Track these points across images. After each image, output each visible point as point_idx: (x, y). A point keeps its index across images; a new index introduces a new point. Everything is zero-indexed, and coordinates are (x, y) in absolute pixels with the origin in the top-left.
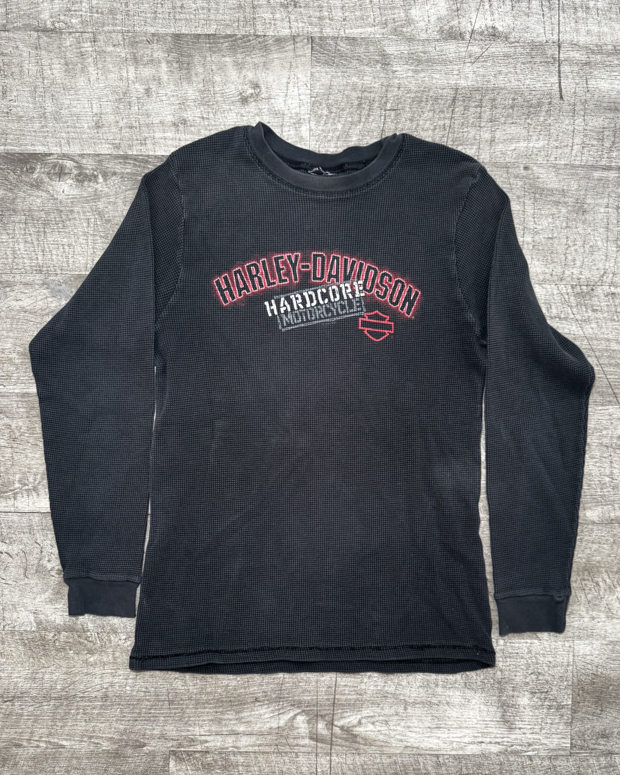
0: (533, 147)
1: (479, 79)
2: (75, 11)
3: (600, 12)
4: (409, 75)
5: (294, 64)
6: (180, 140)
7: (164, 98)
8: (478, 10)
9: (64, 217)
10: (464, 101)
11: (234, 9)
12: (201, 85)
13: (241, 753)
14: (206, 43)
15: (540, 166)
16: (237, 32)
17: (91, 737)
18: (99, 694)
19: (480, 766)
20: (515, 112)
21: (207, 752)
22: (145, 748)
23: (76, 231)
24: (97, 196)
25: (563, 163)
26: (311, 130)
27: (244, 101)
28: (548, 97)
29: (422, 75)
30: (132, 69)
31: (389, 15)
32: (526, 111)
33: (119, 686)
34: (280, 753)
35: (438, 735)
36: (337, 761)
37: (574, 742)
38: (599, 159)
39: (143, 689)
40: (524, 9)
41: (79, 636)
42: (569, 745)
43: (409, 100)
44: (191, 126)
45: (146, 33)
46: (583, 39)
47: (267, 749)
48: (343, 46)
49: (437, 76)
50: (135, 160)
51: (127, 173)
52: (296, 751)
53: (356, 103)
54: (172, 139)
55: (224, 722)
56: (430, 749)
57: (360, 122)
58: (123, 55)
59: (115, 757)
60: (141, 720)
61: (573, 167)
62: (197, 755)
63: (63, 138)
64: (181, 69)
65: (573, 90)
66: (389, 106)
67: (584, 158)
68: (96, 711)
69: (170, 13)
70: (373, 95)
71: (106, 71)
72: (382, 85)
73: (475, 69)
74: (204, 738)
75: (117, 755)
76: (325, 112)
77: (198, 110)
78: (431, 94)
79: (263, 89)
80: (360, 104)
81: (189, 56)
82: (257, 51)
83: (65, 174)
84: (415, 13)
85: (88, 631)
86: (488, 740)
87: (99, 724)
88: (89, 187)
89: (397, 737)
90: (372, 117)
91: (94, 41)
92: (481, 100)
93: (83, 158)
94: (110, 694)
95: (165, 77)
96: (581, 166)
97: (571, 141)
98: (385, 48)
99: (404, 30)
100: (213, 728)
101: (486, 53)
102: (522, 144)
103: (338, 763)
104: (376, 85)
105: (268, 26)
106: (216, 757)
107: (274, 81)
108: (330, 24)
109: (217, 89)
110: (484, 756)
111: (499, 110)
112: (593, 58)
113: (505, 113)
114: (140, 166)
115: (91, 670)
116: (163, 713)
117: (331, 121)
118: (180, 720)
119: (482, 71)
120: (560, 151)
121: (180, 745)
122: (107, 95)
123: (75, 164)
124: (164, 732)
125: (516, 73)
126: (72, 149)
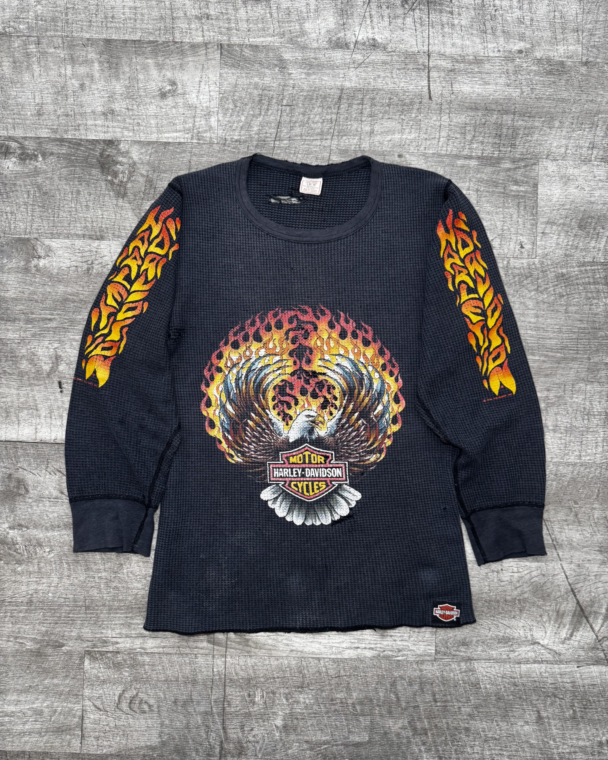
0: (406, 138)
1: (361, 81)
2: (23, 18)
3: (463, 28)
4: (303, 77)
5: (206, 66)
6: (108, 127)
7: (96, 92)
8: (361, 24)
9: (8, 189)
10: (348, 99)
11: (156, 20)
12: (127, 82)
13: (147, 653)
14: (132, 47)
15: (412, 154)
16: (158, 39)
17: (16, 638)
18: (25, 600)
19: (356, 668)
20: (391, 109)
21: (118, 652)
22: (63, 648)
23: (17, 201)
24: (36, 172)
25: (431, 152)
26: (219, 121)
27: (163, 95)
28: (419, 97)
29: (313, 77)
30: (69, 67)
31: (286, 27)
32: (400, 108)
33: (43, 593)
34: (182, 654)
35: (320, 641)
36: (231, 662)
37: (438, 648)
38: (461, 150)
39: (64, 596)
40: (399, 25)
41: (9, 549)
42: (434, 652)
43: (302, 98)
44: (118, 115)
45: (82, 38)
46: (449, 50)
47: (171, 651)
48: (247, 52)
49: (326, 78)
50: (70, 142)
51: (63, 154)
52: (195, 653)
53: (257, 99)
54: (102, 126)
55: (133, 626)
56: (313, 653)
57: (260, 115)
58: (62, 56)
59: (37, 656)
60: (61, 623)
61: (440, 155)
62: (109, 655)
63: (9, 123)
64: (110, 68)
65: (440, 92)
66: (285, 102)
67: (449, 149)
68: (21, 615)
69: (102, 22)
70: (271, 93)
71: (47, 68)
72: (279, 85)
73: (358, 73)
74: (115, 640)
75: (38, 654)
76: (231, 106)
77: (124, 103)
78: (321, 93)
79: (180, 86)
80: (260, 100)
81: (118, 57)
82: (175, 55)
83: (10, 153)
84: (308, 26)
85: (17, 544)
86: (363, 646)
87: (23, 626)
88: (30, 164)
89: (284, 641)
90: (270, 111)
91: (38, 44)
92: (363, 99)
93: (26, 140)
94: (35, 600)
95: (97, 75)
96: (446, 155)
97: (438, 134)
98: (282, 54)
99: (299, 40)
100: (124, 631)
101: (367, 60)
102: (397, 136)
103: (232, 664)
104: (274, 85)
105: (185, 34)
106: (125, 657)
107: (189, 80)
108: (237, 34)
109: (141, 85)
110: (359, 659)
111: (378, 108)
112: (457, 66)
113: (382, 109)
114: (73, 148)
115: (18, 578)
116: (80, 617)
117: (236, 113)
118: (95, 623)
119: (363, 75)
120: (428, 142)
121: (94, 646)
122: (47, 89)
123: (19, 145)
124: (81, 634)
125: (392, 77)
126: (17, 132)
